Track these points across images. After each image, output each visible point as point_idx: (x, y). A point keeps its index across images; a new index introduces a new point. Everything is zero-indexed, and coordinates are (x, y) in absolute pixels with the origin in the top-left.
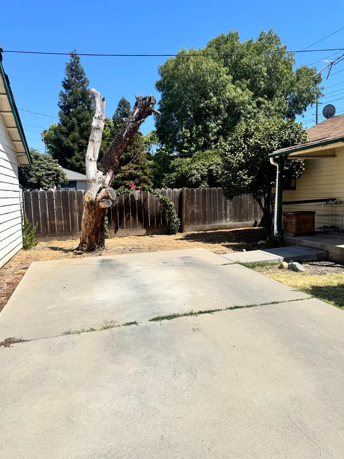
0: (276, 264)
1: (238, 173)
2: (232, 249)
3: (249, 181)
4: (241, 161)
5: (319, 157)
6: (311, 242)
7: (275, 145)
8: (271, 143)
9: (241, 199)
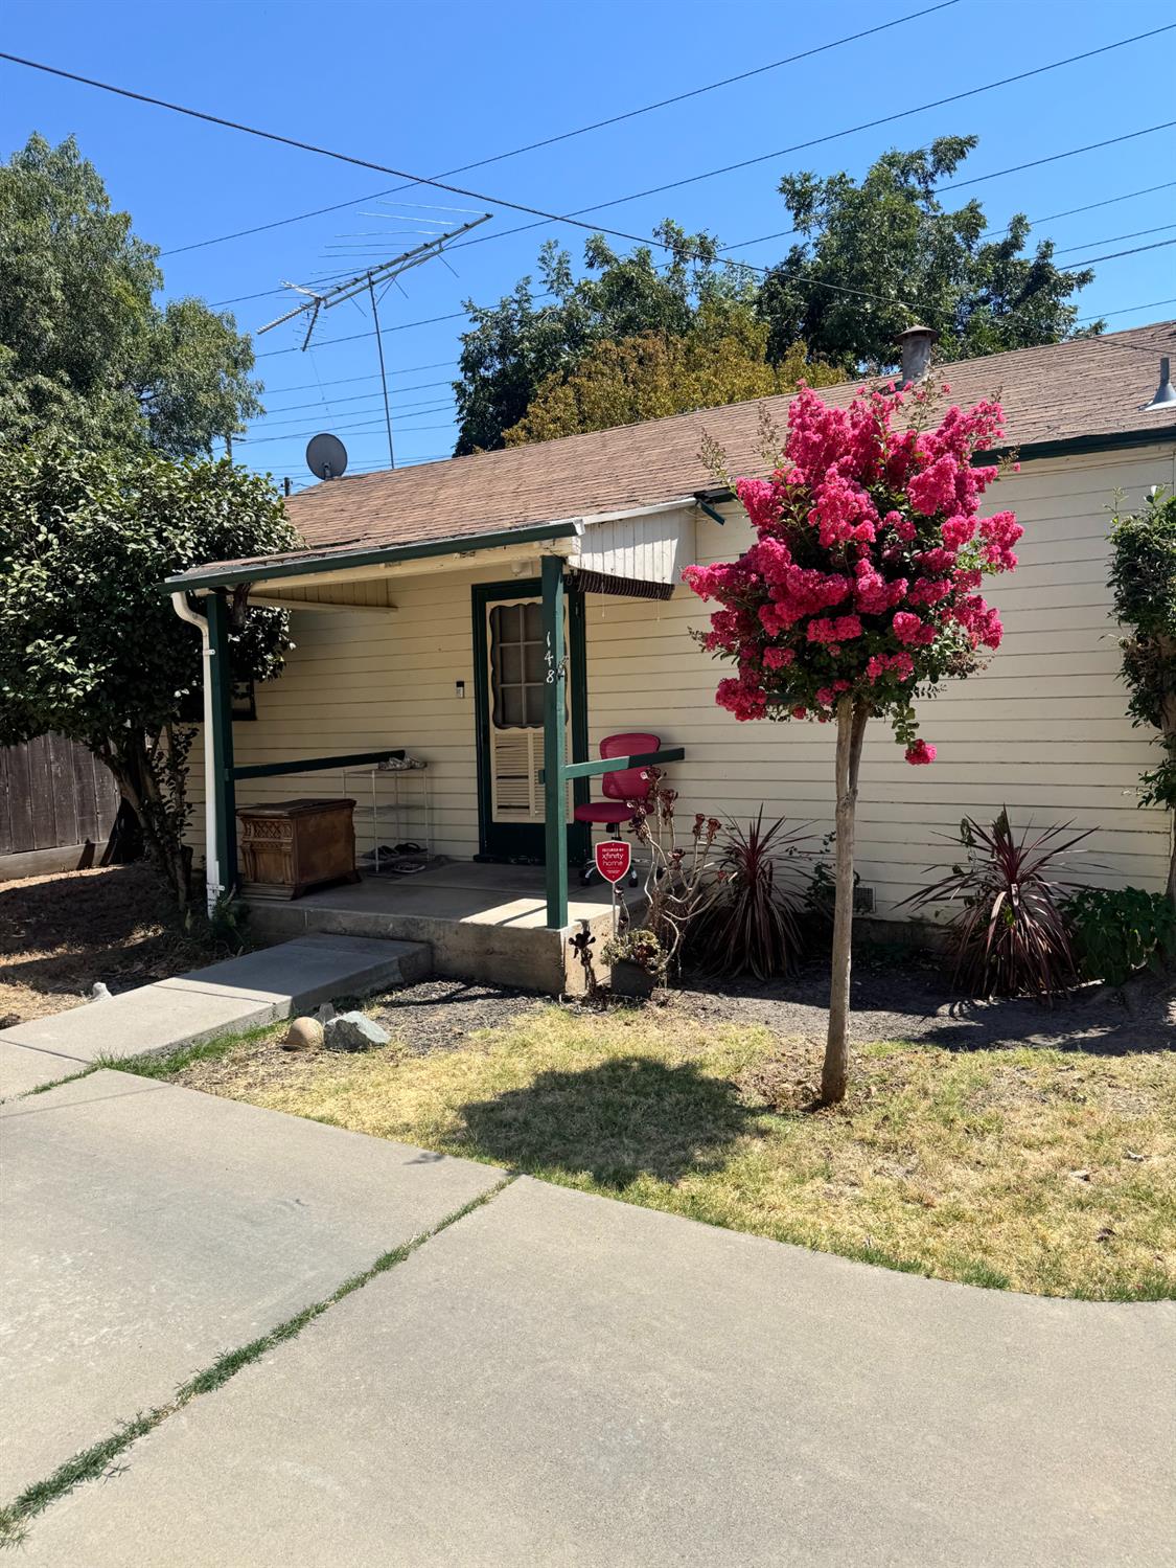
0: (263, 1031)
1: (29, 650)
2: (32, 988)
3: (86, 684)
4: (41, 599)
5: (343, 604)
6: (363, 914)
7: (182, 545)
8: (165, 534)
9: (19, 757)
